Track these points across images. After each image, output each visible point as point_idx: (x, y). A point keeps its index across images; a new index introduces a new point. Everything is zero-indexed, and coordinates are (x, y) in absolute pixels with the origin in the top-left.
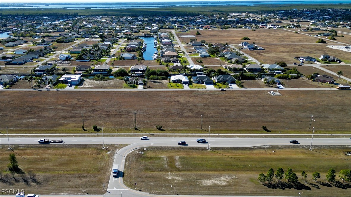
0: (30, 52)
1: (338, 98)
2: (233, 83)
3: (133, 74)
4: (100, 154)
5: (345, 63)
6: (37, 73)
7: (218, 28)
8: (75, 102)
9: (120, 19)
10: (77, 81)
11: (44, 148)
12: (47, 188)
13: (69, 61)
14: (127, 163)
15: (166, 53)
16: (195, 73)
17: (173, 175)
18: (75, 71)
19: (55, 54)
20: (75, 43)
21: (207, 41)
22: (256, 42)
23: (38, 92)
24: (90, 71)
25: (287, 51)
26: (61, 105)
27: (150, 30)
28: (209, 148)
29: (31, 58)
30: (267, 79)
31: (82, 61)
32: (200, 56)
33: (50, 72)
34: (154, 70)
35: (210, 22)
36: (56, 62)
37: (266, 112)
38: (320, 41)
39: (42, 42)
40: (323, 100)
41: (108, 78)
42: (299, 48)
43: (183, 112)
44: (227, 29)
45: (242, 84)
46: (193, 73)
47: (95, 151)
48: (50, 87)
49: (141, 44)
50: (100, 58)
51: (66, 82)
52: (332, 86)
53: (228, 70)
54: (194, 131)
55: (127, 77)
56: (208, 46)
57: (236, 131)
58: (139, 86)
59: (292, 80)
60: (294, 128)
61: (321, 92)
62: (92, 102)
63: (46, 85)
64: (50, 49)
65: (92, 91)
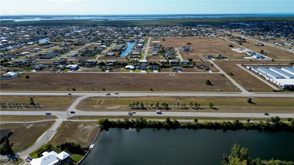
0: (56, 51)
1: (201, 77)
2: (156, 69)
3: (108, 64)
6: (56, 64)
9: (122, 29)
10: (75, 68)
13: (76, 57)
15: (133, 53)
17: (98, 106)
18: (76, 63)
19: (70, 52)
20: (85, 45)
24: (85, 63)
27: (136, 37)
28: (120, 97)
29: (55, 55)
31: (83, 57)
32: (152, 55)
33: (63, 63)
34: (119, 62)
36: (69, 57)
37: (159, 83)
38: (230, 46)
39: (65, 45)
40: (193, 78)
42: (214, 50)
45: (160, 70)
47: (69, 98)
48: (60, 71)
49: (124, 47)
50: (94, 55)
51: (69, 68)
52: (204, 71)
55: (100, 66)
59: (189, 68)
60: (165, 90)
63: (58, 70)
65: (81, 73)
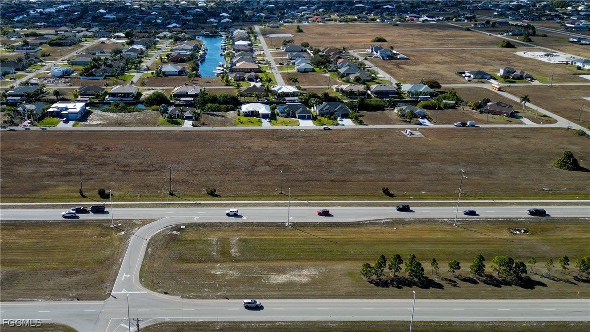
1: (516, 141)
2: (345, 116)
3: (177, 100)
4: (105, 235)
5: (540, 81)
6: (10, 99)
7: (335, 20)
8: (72, 149)
9: (165, 4)
10: (78, 113)
11: (12, 227)
12: (10, 291)
13: (67, 78)
14: (150, 250)
15: (238, 65)
16: (285, 100)
17: (225, 267)
18: (76, 96)
19: (44, 65)
20: (82, 46)
21: (313, 45)
22: (396, 45)
23: (8, 132)
24: (102, 96)
25: (447, 62)
26: (48, 155)
27: (216, 24)
28: (290, 224)
29: (2, 73)
30: (402, 109)
31: (91, 78)
32: (296, 71)
33: (32, 97)
34: (213, 94)
35: (323, 11)
36: (46, 79)
37: (393, 165)
38: (505, 44)
39: (23, 46)
40: (491, 145)
41: (134, 109)
42: (466, 56)
43: (254, 166)
44: (350, 23)
45: (360, 119)
46: (280, 99)
47: (98, 231)
48: (32, 124)
49: (197, 48)
50: (123, 74)
51: (58, 115)
52: (511, 121)
53: (339, 95)
54: (269, 196)
55: (164, 106)
56: (313, 53)
57: (338, 196)
58: (186, 121)
59: (446, 110)
60: (435, 191)
61: (489, 130)
62: (101, 149)
63: (23, 120)
64: (36, 58)
65: (102, 131)
